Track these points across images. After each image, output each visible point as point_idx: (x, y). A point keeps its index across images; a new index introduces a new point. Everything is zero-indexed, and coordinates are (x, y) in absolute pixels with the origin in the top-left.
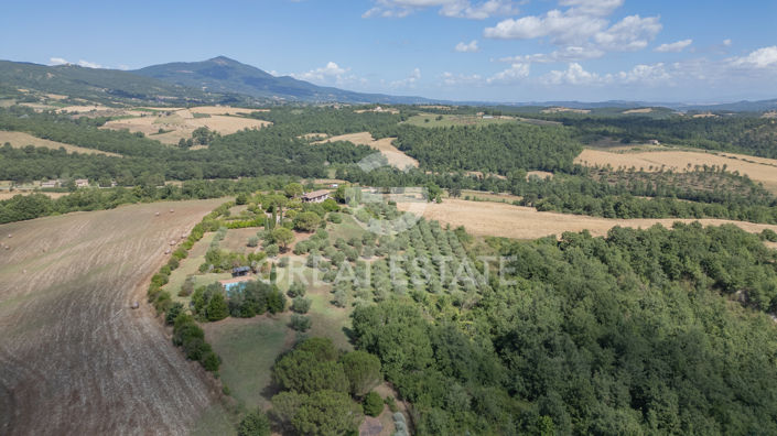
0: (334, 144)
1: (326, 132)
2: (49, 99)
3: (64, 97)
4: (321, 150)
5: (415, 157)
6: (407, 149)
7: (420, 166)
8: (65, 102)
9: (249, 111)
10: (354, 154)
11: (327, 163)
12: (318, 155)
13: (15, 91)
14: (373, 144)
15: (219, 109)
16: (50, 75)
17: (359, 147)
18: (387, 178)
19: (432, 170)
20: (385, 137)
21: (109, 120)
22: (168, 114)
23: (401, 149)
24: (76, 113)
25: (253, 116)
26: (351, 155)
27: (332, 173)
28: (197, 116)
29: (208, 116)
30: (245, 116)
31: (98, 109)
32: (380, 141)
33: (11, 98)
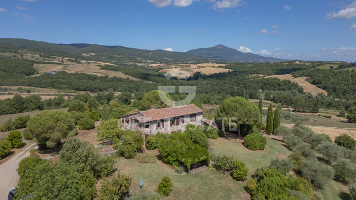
0: (266, 80)
1: (263, 74)
2: (146, 62)
3: (152, 61)
4: (258, 83)
5: (324, 88)
6: (318, 83)
7: (329, 95)
8: (152, 63)
9: (224, 65)
10: (279, 85)
11: (260, 90)
12: (255, 85)
13: (135, 59)
14: (293, 80)
15: (211, 64)
16: (150, 53)
17: (283, 81)
18: (304, 101)
19: (339, 97)
20: (301, 76)
21: (162, 69)
22: (187, 66)
23: (313, 83)
24: (152, 66)
25: (226, 67)
26: (277, 86)
27: (262, 96)
28: (199, 67)
29: (204, 67)
30: (222, 67)
31: (161, 65)
32: (297, 78)
33: (132, 61)
